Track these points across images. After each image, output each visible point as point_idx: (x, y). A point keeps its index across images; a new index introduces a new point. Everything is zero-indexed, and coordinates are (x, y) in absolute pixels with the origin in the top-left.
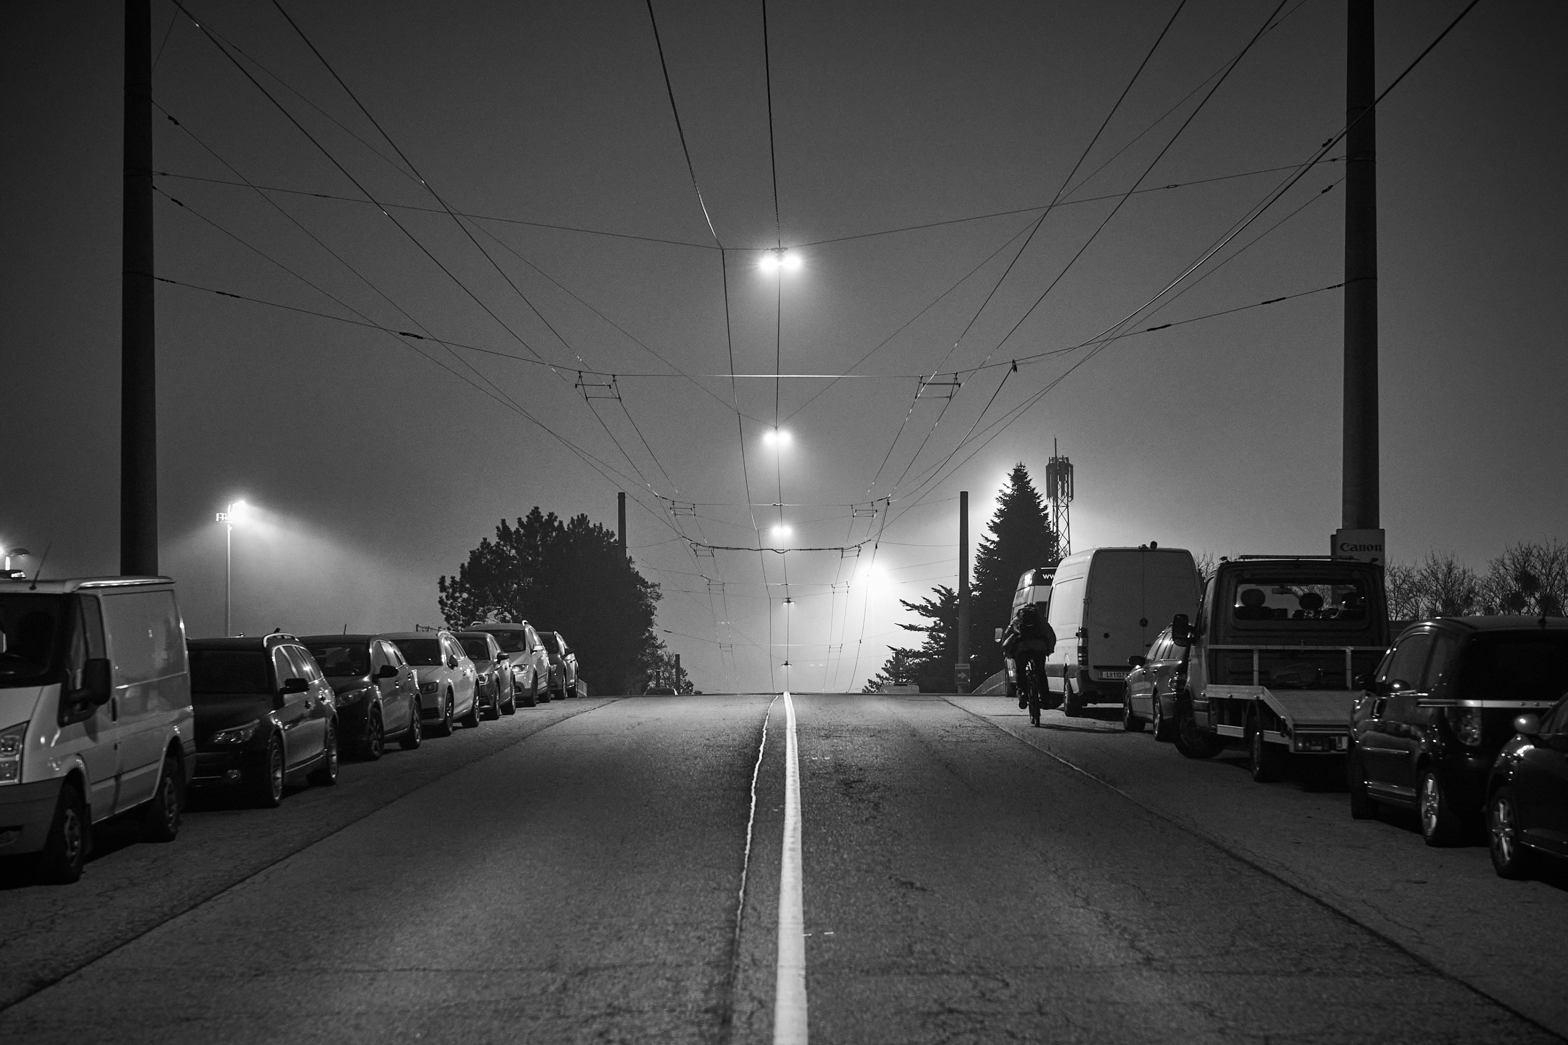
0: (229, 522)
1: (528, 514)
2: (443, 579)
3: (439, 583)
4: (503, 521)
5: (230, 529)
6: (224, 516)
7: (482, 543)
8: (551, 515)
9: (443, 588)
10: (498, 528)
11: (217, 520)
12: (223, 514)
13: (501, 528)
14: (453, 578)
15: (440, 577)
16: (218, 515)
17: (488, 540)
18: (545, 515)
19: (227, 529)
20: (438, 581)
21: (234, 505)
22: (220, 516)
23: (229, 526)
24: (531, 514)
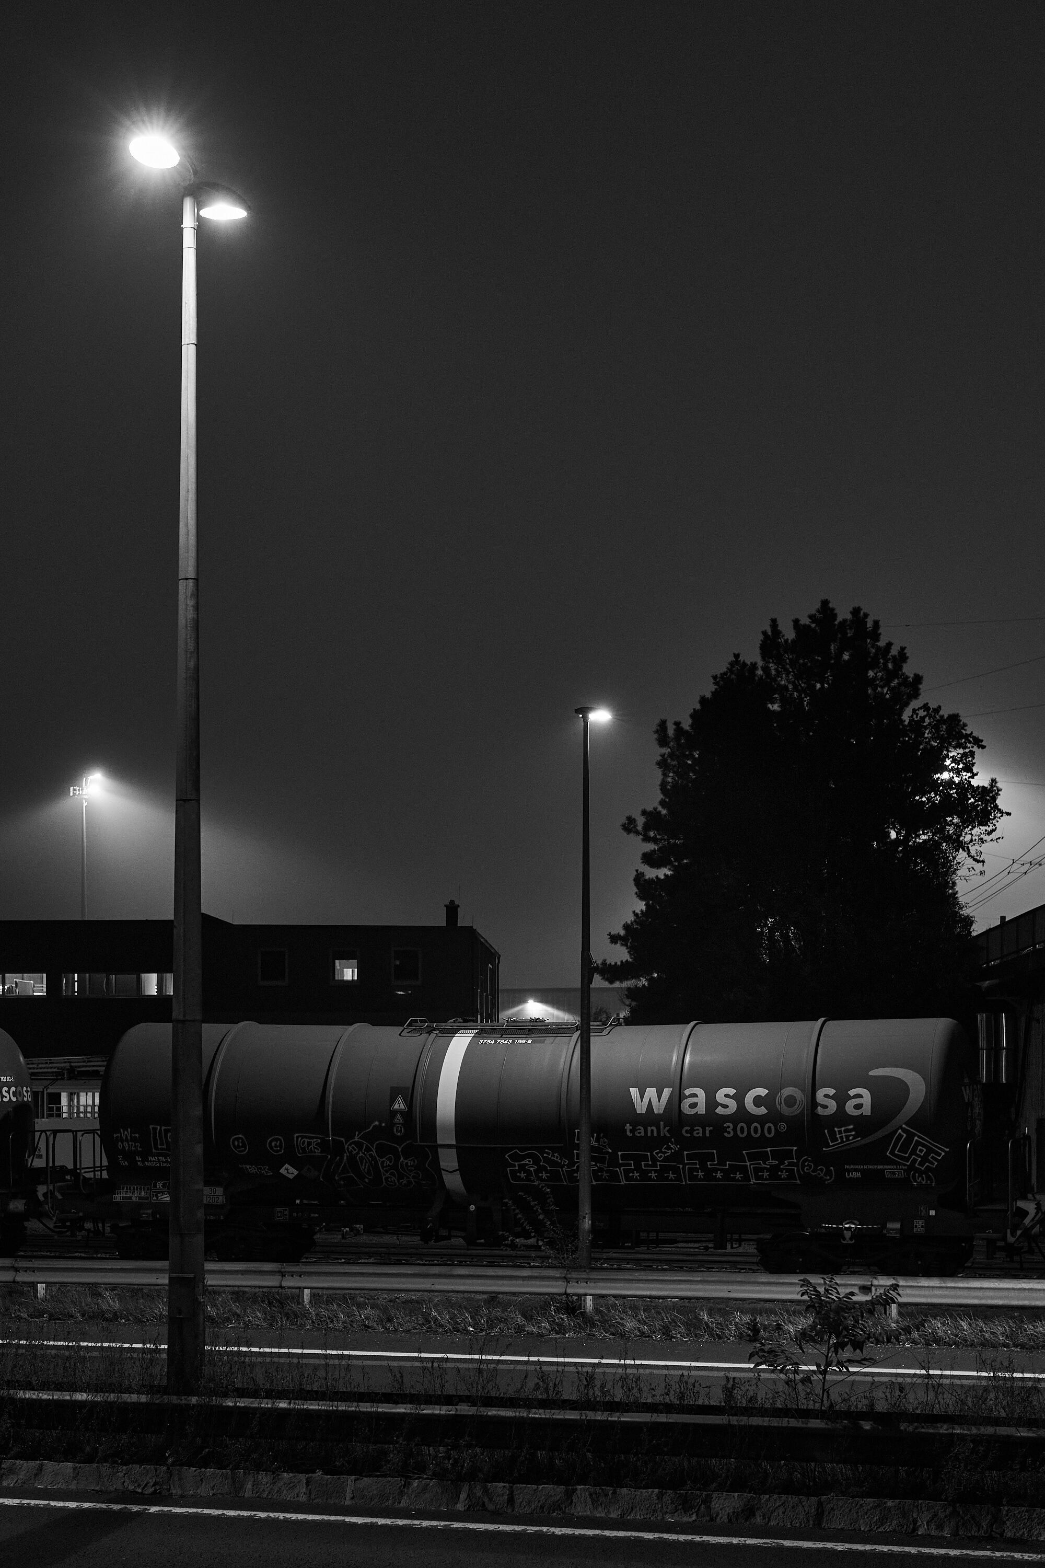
0: (85, 797)
1: (813, 612)
2: (663, 725)
3: (657, 732)
4: (774, 623)
5: (85, 804)
6: (79, 790)
7: (732, 664)
8: (856, 611)
9: (663, 740)
10: (764, 633)
11: (71, 794)
12: (78, 788)
13: (770, 634)
14: (677, 724)
15: (658, 721)
16: (72, 788)
17: (741, 658)
18: (843, 614)
19: (83, 804)
20: (655, 728)
21: (90, 778)
22: (74, 790)
23: (84, 801)
24: (818, 611)
